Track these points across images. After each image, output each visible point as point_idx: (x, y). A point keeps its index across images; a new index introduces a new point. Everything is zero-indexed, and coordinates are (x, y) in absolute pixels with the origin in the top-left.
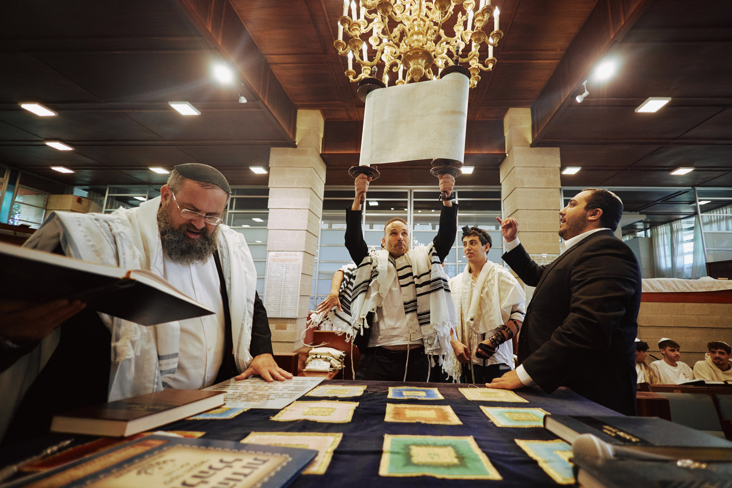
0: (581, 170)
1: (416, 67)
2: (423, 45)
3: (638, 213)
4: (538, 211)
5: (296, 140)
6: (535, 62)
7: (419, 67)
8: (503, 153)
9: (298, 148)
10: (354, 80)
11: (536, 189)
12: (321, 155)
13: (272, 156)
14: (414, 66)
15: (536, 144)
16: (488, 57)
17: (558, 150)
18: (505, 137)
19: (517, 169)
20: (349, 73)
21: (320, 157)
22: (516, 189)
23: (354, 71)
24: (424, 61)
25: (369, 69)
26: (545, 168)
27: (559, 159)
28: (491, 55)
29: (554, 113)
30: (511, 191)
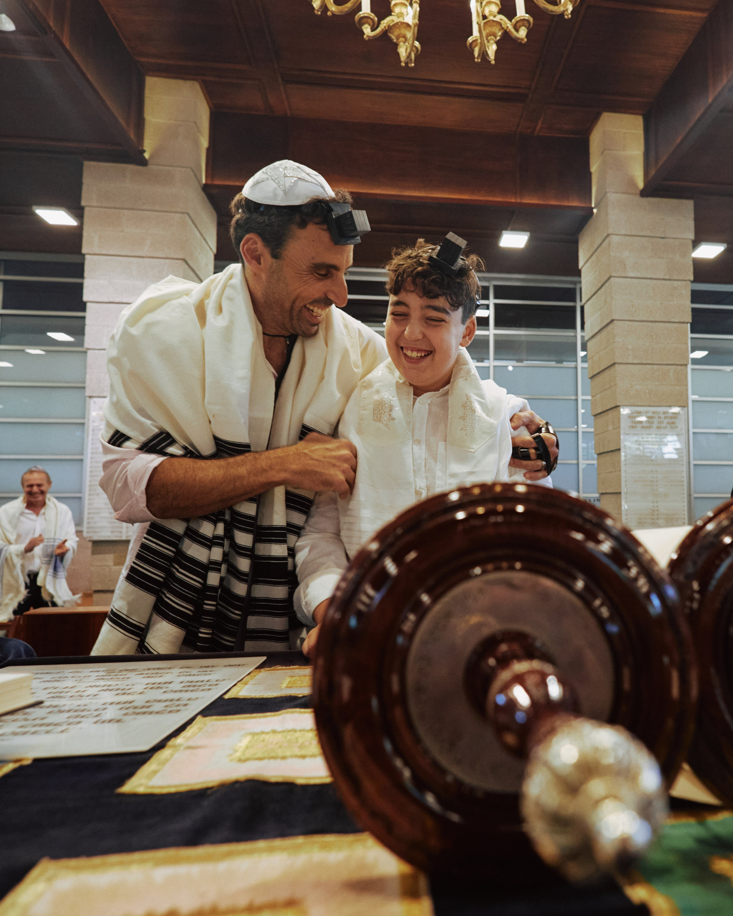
0: (726, 252)
4: (650, 324)
5: (145, 148)
8: (588, 205)
9: (150, 167)
11: (648, 281)
12: (206, 188)
13: (87, 180)
15: (650, 190)
17: (689, 204)
18: (590, 174)
19: (615, 239)
21: (203, 194)
22: (612, 279)
26: (665, 240)
27: (691, 224)
29: (692, 124)
30: (600, 285)
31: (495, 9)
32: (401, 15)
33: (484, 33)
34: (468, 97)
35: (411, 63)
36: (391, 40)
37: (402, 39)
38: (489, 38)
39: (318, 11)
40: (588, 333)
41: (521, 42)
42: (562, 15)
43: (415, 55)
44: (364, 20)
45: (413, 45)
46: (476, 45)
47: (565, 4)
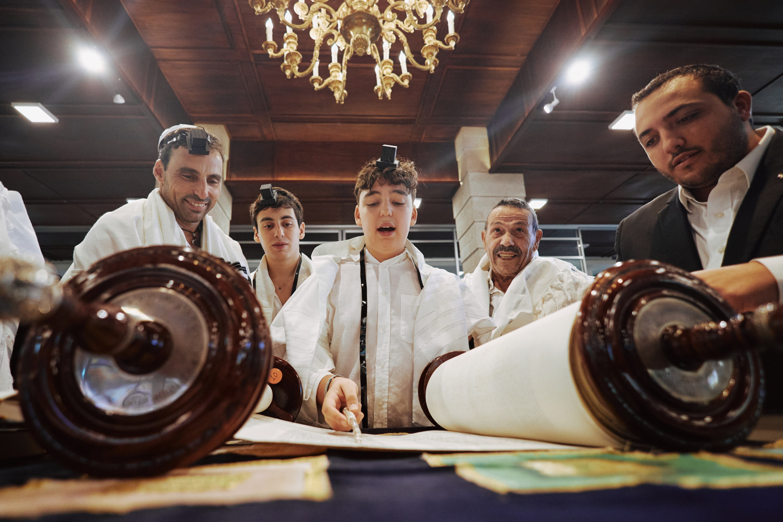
0: (548, 204)
1: (360, 36)
2: (369, 7)
3: (611, 258)
6: (492, 69)
7: (363, 36)
8: (456, 180)
10: (275, 55)
14: (357, 35)
15: (495, 169)
16: (448, 32)
17: (520, 177)
18: (457, 162)
19: (475, 199)
20: (268, 46)
22: (475, 223)
23: (274, 43)
24: (370, 29)
25: (294, 43)
27: (523, 188)
28: (451, 31)
29: (516, 129)
30: (468, 227)
31: (389, 71)
32: (336, 76)
33: (384, 83)
34: (380, 123)
35: (342, 102)
36: (330, 90)
37: (336, 89)
38: (387, 86)
39: (289, 76)
40: (463, 258)
41: (405, 88)
42: (428, 71)
43: (344, 98)
44: (315, 80)
45: (343, 93)
46: (379, 91)
47: (430, 65)
